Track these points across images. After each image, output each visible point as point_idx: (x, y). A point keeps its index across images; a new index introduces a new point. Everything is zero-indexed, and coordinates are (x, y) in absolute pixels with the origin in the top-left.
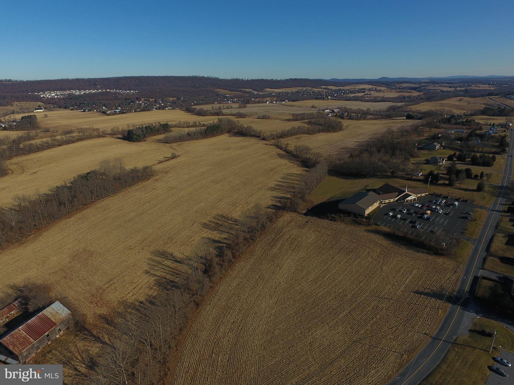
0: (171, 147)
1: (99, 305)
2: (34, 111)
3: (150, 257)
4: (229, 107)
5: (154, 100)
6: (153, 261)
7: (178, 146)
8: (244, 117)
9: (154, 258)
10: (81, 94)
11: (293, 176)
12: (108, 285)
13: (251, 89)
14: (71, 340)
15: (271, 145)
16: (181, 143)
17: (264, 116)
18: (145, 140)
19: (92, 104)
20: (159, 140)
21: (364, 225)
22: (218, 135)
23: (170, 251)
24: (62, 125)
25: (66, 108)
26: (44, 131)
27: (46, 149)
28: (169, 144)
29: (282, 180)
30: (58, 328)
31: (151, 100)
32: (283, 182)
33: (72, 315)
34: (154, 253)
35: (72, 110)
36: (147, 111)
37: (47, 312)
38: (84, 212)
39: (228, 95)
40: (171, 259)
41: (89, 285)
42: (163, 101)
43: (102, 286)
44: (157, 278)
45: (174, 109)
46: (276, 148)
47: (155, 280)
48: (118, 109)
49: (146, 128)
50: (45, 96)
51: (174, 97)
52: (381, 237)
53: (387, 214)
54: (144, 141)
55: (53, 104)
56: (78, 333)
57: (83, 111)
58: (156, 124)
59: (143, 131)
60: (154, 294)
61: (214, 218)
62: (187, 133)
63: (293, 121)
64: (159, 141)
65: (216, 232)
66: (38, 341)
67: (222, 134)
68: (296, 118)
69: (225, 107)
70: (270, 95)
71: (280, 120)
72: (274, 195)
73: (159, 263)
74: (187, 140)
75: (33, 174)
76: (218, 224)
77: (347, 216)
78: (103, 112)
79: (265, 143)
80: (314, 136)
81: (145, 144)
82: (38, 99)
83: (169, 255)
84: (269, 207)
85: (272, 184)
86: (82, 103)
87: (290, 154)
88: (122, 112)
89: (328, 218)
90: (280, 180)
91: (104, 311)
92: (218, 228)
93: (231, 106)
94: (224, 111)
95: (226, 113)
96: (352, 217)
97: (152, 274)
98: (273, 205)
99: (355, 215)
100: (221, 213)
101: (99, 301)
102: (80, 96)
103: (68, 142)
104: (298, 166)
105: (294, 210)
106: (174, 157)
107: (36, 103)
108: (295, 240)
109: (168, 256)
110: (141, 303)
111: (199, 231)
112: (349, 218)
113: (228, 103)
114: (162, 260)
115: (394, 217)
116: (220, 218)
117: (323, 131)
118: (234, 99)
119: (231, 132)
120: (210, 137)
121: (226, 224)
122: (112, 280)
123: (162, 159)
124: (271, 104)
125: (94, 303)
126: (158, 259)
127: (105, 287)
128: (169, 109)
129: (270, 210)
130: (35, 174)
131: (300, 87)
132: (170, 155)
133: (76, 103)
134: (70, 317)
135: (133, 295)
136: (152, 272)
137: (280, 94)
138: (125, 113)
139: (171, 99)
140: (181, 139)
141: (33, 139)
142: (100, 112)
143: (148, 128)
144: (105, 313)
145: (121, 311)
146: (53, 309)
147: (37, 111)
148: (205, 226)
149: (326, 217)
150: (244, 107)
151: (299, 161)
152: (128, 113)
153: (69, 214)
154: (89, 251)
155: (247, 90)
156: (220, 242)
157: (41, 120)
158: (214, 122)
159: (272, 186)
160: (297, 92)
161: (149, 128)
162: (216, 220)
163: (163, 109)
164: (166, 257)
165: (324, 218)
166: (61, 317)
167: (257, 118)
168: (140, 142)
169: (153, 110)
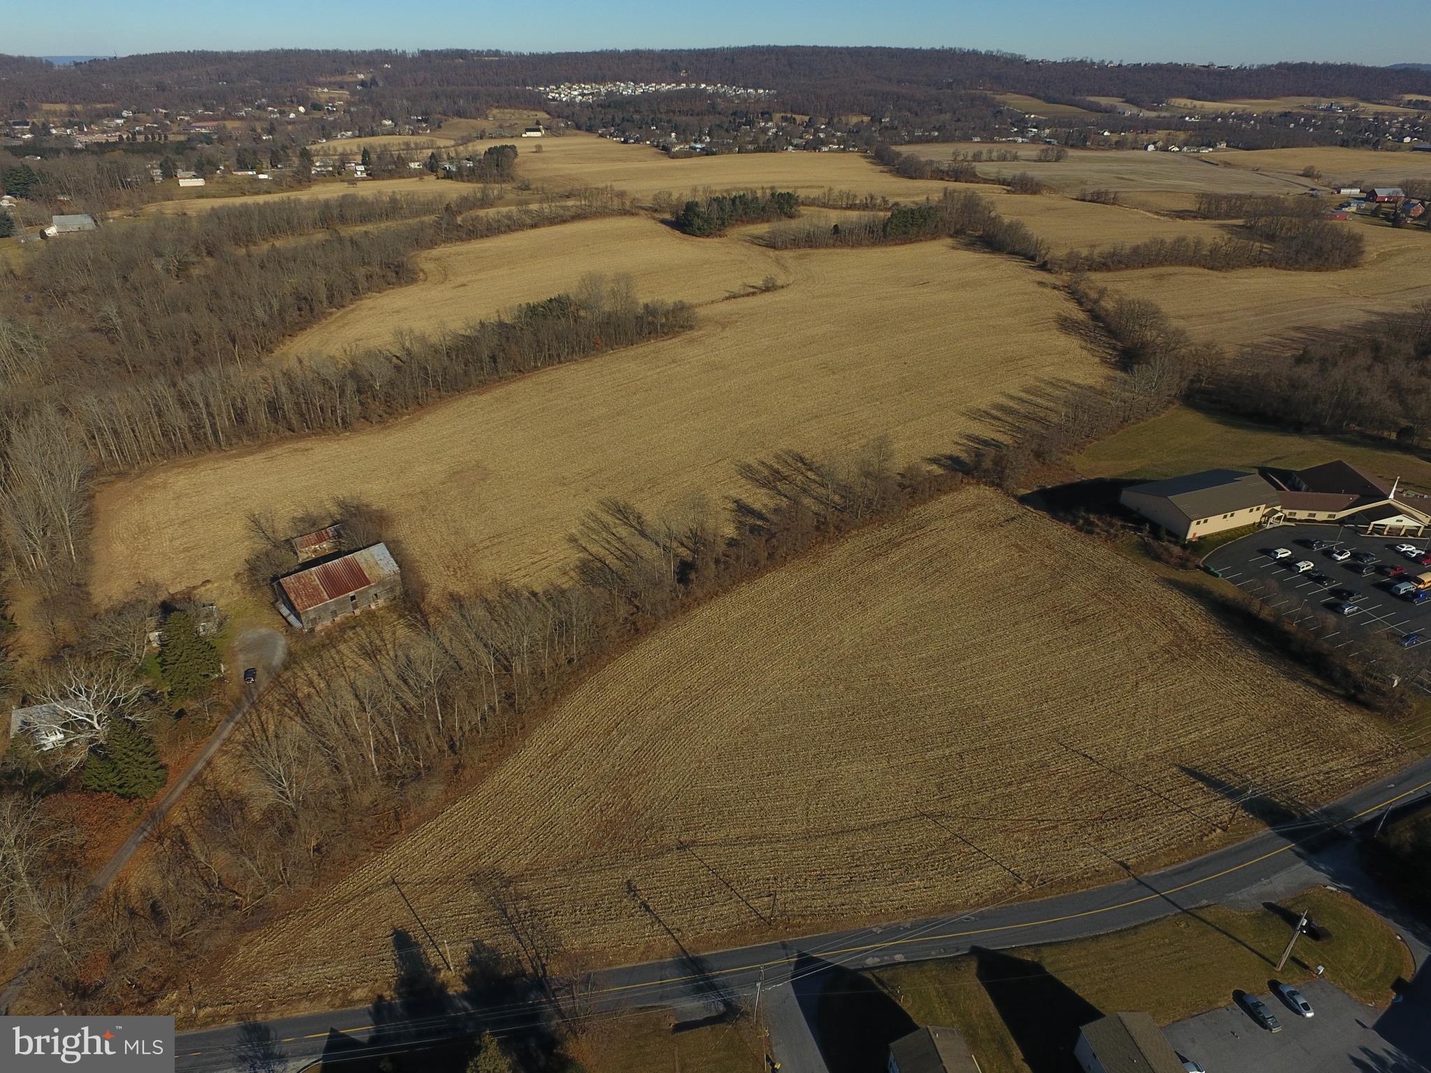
0: (777, 261)
1: (459, 576)
2: (524, 135)
3: (593, 509)
4: (1008, 155)
5: (806, 118)
6: (597, 520)
7: (796, 258)
8: (1034, 192)
9: (599, 514)
10: (637, 93)
11: (1065, 388)
12: (489, 544)
13: (1120, 100)
14: (391, 620)
15: (1054, 288)
16: (809, 251)
17: (1099, 194)
18: (722, 233)
19: (650, 123)
20: (757, 238)
21: (1167, 562)
22: (921, 240)
23: (639, 507)
24: (561, 176)
25: (590, 130)
26: (520, 188)
27: (505, 232)
28: (777, 252)
29: (1023, 395)
30: (373, 591)
31: (798, 118)
32: (1022, 400)
33: (402, 574)
34: (606, 505)
35: (601, 136)
36: (771, 151)
37: (361, 557)
38: (513, 387)
39: (1032, 116)
40: (632, 526)
41: (456, 533)
42: (829, 123)
43: (476, 542)
44: (586, 555)
45: (844, 150)
46: (1065, 299)
47: (580, 559)
48: (702, 142)
49: (734, 200)
50: (557, 95)
51: (865, 114)
52: (1199, 608)
53: (1269, 552)
54: (720, 236)
55: (567, 118)
56: (406, 613)
57: (623, 142)
58: (764, 193)
59: (722, 210)
60: (564, 586)
61: (777, 457)
62: (833, 224)
63: (1195, 217)
64: (756, 241)
65: (764, 491)
66: (335, 601)
67: (935, 239)
68: (1209, 208)
69: (995, 154)
70: (1177, 124)
71: (1149, 211)
72: (969, 432)
73: (606, 527)
74: (827, 246)
75: (459, 286)
76: (778, 472)
77: (1131, 528)
78: (663, 146)
79: (1040, 280)
80: (1229, 275)
81: (717, 245)
82: (539, 103)
83: (634, 516)
84: (934, 461)
85: (985, 400)
86: (628, 121)
87: (1101, 324)
88: (707, 152)
89: (1073, 523)
90: (1015, 395)
91: (461, 588)
92: (774, 482)
93: (1014, 151)
94: (981, 168)
95: (985, 174)
96: (1144, 534)
97: (581, 545)
98: (950, 458)
99: (1156, 531)
100: (798, 449)
101: (460, 568)
102: (632, 100)
103: (553, 221)
104: (1104, 361)
105: (997, 481)
106: (769, 288)
107: (534, 113)
108: (946, 555)
109: (631, 517)
110: (534, 594)
111: (724, 480)
112: (1135, 534)
113: (1015, 142)
114: (615, 523)
115: (1289, 564)
116: (790, 460)
117: (1273, 263)
118: (1044, 129)
119: (965, 234)
120: (896, 245)
121: (800, 477)
122: (499, 536)
123: (736, 287)
124: (1161, 155)
125: (451, 569)
126: (608, 519)
127: (481, 546)
128: (831, 151)
129: (935, 467)
130: (462, 289)
131: (1312, 95)
132: (759, 283)
133: (613, 119)
134: (398, 578)
135: (524, 576)
136: (583, 542)
137: (1215, 119)
138: (713, 154)
139: (854, 120)
140: (810, 241)
141: (491, 205)
142: (657, 146)
143: (737, 202)
144: (462, 593)
145: (491, 598)
146: (372, 556)
147: (529, 134)
148: (747, 472)
149: (1070, 518)
150: (1057, 160)
151: (1114, 349)
152: (723, 153)
153: (482, 386)
154: (485, 469)
155: (1104, 101)
156: (760, 516)
157: (525, 159)
158: (928, 198)
159: (983, 407)
160: (1286, 114)
161: (740, 202)
162: (778, 463)
163: (815, 149)
164: (627, 518)
165: (1063, 520)
166: (381, 572)
167: (1077, 199)
168: (708, 236)
169: (787, 149)
